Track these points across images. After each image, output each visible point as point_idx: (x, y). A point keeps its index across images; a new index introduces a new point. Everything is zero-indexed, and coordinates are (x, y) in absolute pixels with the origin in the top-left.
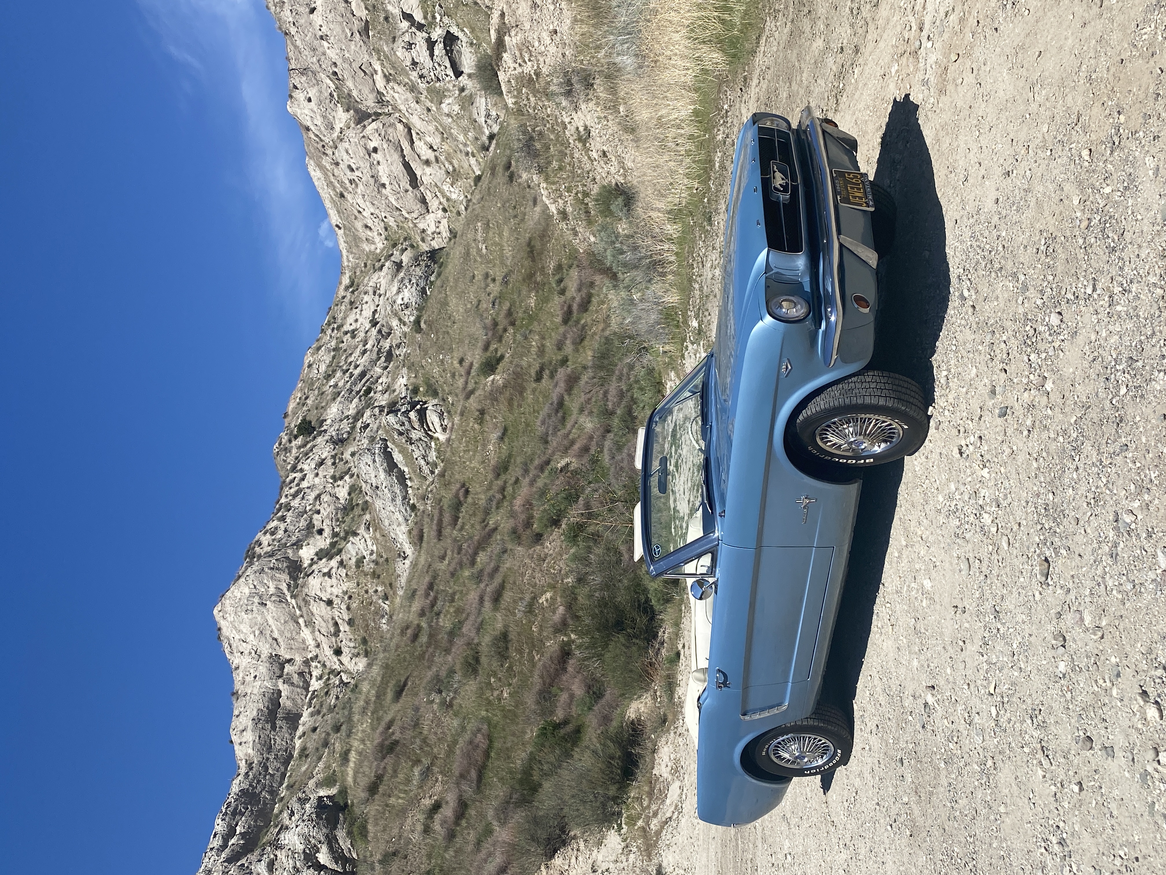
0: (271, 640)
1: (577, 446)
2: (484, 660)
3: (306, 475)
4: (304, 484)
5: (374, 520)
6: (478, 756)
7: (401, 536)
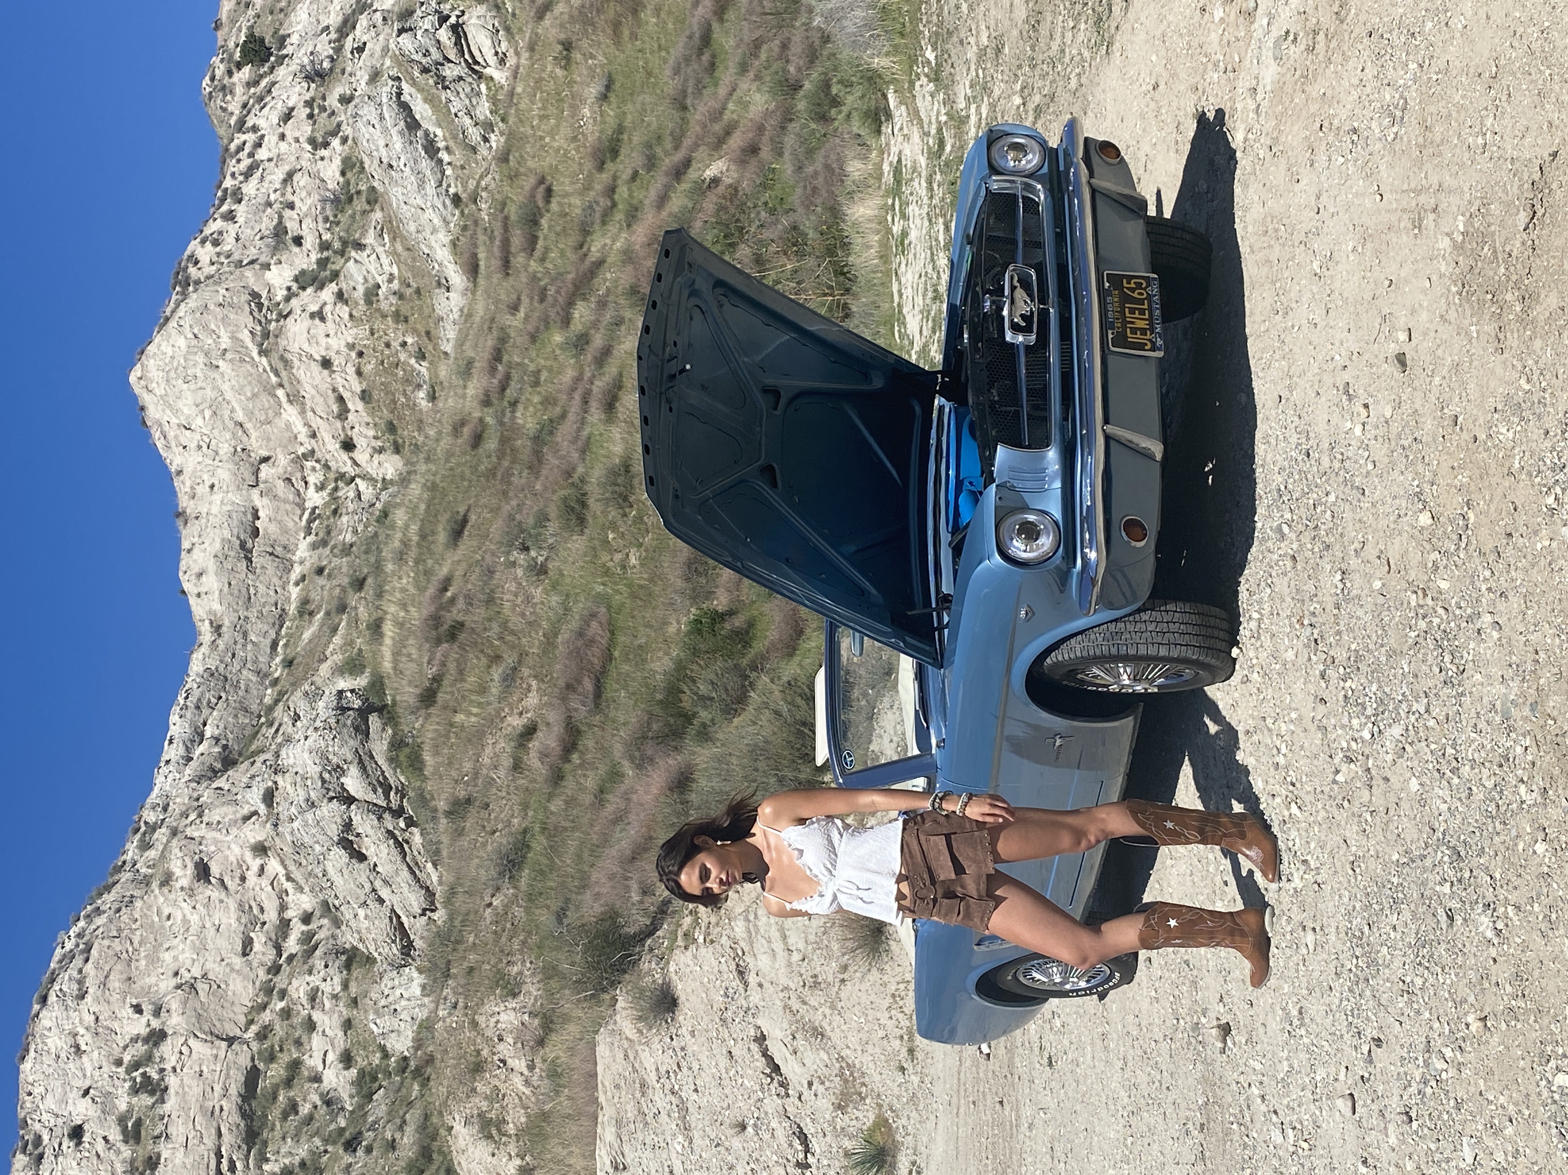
0: (231, 425)
1: (736, 141)
2: (595, 506)
3: (263, 136)
4: (262, 154)
5: (390, 222)
6: (595, 656)
7: (439, 251)
